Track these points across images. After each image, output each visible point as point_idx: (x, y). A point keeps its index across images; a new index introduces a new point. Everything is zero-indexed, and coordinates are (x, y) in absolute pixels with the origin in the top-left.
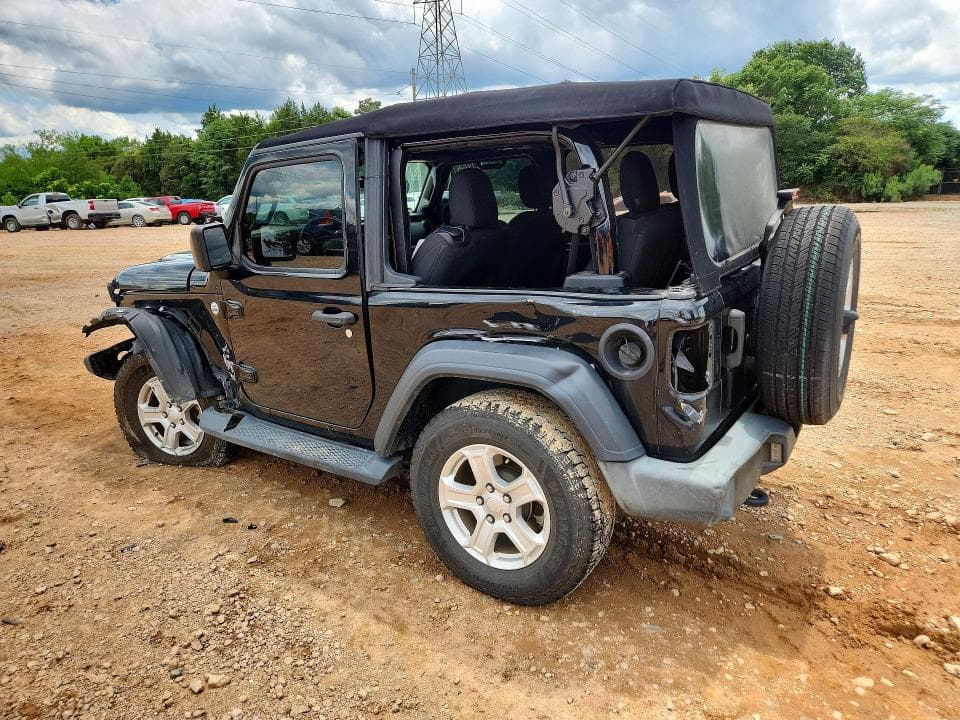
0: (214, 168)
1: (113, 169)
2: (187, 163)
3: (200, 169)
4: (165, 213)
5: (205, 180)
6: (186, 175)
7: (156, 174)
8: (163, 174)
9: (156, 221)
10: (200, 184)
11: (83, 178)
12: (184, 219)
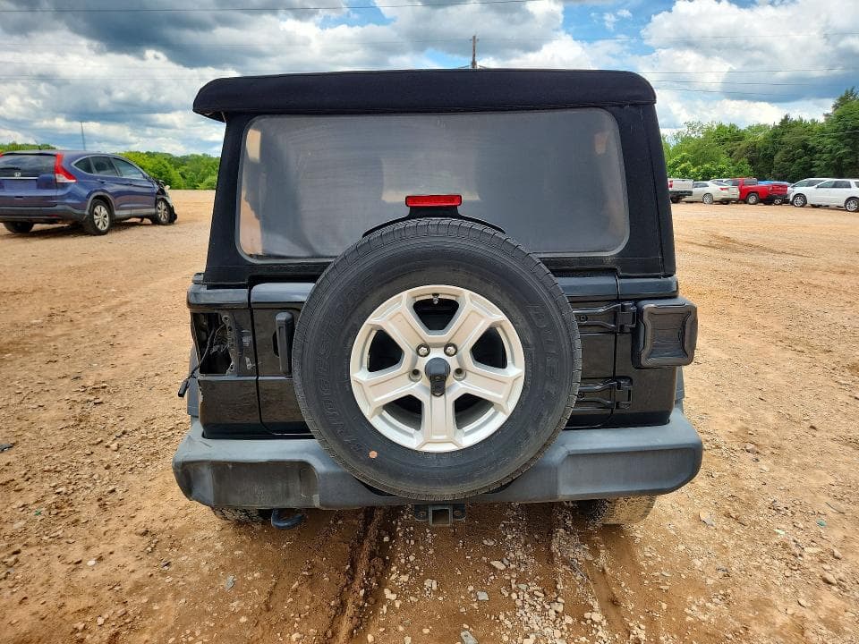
0: (831, 151)
1: (735, 153)
2: (805, 147)
3: (816, 153)
4: (734, 192)
5: (817, 163)
6: (800, 158)
7: (772, 157)
8: (777, 158)
9: (723, 199)
10: (811, 166)
11: (705, 161)
12: (752, 199)
